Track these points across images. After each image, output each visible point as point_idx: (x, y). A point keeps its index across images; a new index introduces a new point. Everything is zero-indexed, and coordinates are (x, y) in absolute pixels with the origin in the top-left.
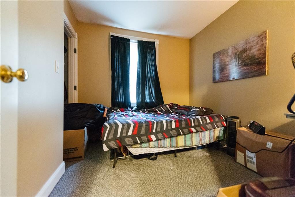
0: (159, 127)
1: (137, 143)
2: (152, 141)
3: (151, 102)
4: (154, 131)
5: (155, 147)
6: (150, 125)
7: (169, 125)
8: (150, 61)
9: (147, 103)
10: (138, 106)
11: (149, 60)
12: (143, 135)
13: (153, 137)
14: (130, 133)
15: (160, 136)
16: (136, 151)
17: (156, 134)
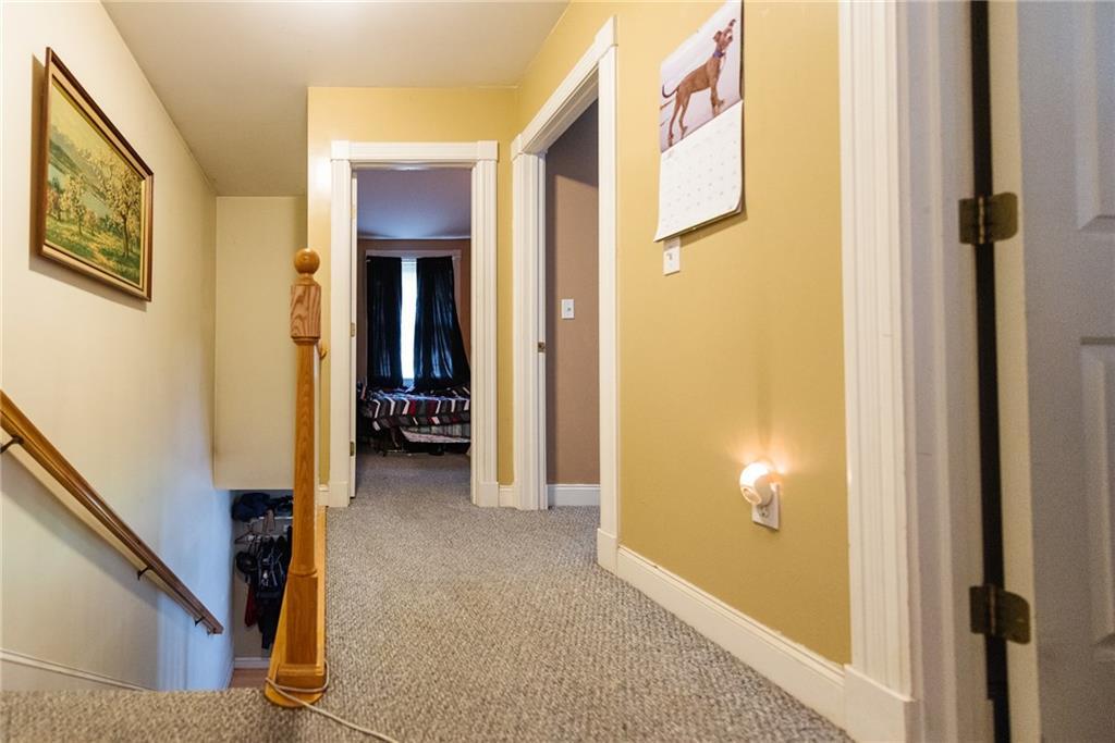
0: (445, 407)
1: (413, 425)
2: (434, 424)
3: (444, 379)
4: (437, 411)
5: (438, 434)
6: (431, 406)
7: (459, 406)
8: (441, 295)
9: (436, 379)
10: (417, 381)
11: (439, 293)
12: (422, 416)
13: (436, 420)
14: (405, 412)
15: (446, 419)
16: (412, 436)
17: (439, 416)
